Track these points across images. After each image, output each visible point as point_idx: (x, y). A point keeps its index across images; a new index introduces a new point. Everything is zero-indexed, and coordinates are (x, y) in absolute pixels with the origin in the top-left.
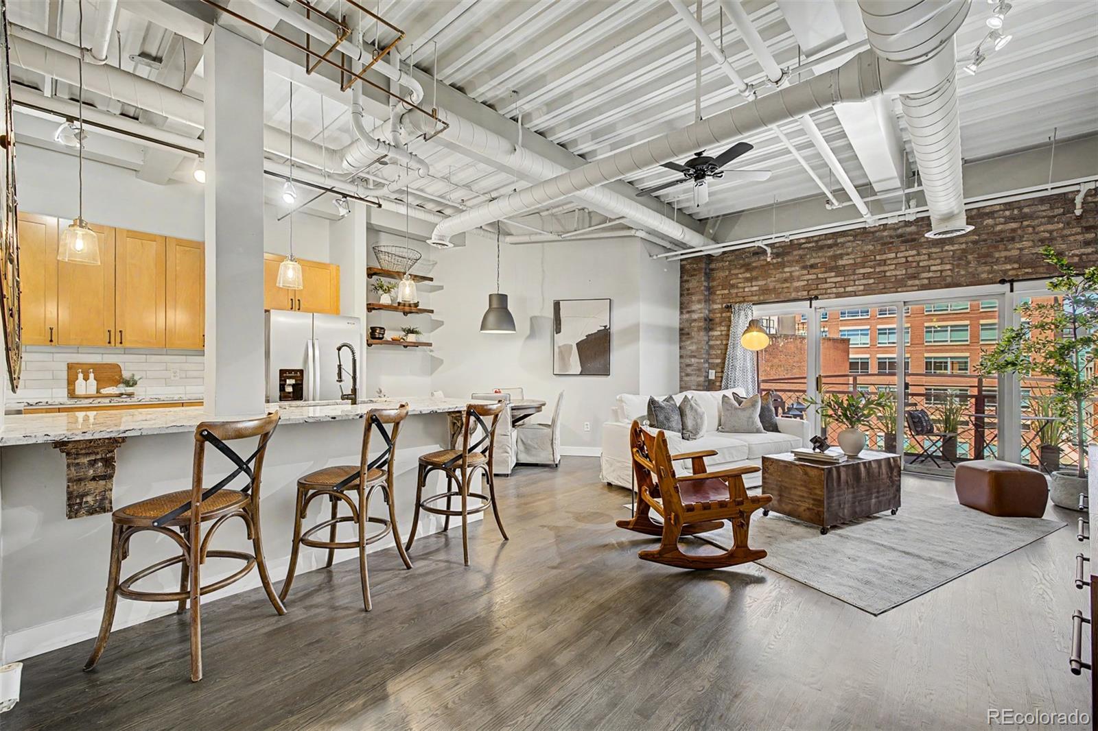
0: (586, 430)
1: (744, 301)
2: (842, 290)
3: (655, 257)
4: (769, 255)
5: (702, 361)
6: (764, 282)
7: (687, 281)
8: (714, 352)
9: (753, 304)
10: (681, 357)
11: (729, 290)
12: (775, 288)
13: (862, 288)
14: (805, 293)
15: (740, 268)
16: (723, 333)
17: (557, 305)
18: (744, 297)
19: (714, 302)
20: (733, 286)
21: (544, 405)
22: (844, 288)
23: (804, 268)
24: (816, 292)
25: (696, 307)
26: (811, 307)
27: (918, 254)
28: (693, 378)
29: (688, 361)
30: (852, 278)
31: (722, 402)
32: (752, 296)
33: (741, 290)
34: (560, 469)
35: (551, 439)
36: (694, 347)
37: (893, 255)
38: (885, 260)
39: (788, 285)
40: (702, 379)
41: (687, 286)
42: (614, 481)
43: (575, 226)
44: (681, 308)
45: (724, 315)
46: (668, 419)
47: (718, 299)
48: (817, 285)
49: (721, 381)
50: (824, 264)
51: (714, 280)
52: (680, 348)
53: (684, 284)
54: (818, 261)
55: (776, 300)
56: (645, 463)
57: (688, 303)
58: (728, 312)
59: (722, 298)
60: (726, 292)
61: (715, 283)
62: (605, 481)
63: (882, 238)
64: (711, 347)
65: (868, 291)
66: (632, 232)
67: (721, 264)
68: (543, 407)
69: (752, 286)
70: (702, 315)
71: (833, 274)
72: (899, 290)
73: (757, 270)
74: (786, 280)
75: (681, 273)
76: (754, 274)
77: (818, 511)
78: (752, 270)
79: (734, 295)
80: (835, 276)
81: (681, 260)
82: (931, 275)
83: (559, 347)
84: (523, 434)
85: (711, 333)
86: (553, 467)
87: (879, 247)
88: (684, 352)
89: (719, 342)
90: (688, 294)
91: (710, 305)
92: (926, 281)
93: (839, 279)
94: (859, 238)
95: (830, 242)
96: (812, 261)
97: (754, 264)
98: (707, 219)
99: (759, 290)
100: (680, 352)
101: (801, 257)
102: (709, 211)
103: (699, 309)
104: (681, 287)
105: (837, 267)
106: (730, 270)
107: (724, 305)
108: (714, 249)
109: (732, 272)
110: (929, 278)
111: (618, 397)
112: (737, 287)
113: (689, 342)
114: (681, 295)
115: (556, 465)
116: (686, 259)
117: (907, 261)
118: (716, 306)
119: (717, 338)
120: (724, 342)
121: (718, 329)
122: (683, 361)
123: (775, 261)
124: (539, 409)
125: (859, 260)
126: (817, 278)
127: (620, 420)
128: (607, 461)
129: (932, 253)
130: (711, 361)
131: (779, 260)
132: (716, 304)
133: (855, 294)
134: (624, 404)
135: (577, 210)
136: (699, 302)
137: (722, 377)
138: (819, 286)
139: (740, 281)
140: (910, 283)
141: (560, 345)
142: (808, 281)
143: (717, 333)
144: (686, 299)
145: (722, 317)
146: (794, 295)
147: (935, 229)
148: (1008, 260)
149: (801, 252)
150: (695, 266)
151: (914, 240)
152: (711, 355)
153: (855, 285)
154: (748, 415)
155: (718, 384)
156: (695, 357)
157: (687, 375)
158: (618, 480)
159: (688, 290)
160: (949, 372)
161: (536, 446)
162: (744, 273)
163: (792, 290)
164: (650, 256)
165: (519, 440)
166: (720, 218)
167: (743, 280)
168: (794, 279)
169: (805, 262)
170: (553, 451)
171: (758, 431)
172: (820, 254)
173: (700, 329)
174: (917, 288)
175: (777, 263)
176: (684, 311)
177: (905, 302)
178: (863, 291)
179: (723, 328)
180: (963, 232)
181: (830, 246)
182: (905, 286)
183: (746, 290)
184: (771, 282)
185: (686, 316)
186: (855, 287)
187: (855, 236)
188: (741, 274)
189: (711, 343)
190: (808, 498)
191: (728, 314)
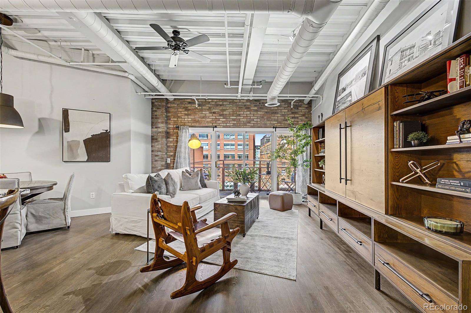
0: (91, 197)
1: (185, 125)
2: (225, 125)
3: (139, 94)
4: (197, 104)
5: (164, 153)
6: (194, 117)
7: (156, 111)
8: (170, 149)
9: (189, 127)
10: (152, 151)
11: (177, 119)
12: (198, 120)
13: (232, 124)
14: (211, 124)
15: (182, 109)
16: (175, 140)
17: (65, 113)
18: (184, 123)
19: (170, 124)
20: (179, 117)
21: (55, 184)
22: (226, 124)
23: (211, 113)
24: (215, 124)
25: (160, 125)
26: (213, 131)
27: (250, 114)
28: (159, 162)
29: (156, 154)
30: (229, 120)
31: (182, 175)
32: (188, 123)
33: (183, 119)
34: (71, 230)
35: (63, 208)
36: (160, 146)
37: (242, 113)
38: (240, 114)
39: (204, 120)
40: (164, 163)
41: (155, 114)
42: (121, 231)
43: (82, 60)
44: (152, 125)
45: (175, 131)
46: (159, 187)
47: (172, 122)
48: (216, 121)
49: (174, 164)
50: (218, 113)
51: (169, 112)
52: (152, 146)
53: (154, 112)
54: (216, 110)
55: (199, 126)
56: (161, 222)
57: (156, 123)
58: (177, 129)
59: (174, 122)
60: (176, 119)
61: (170, 114)
62: (114, 232)
63: (239, 105)
64: (168, 147)
65: (235, 126)
66: (126, 75)
67: (173, 105)
68: (54, 186)
69: (188, 118)
70: (164, 130)
71: (222, 117)
72: (244, 127)
73: (190, 111)
74: (203, 117)
75: (152, 106)
76: (189, 112)
77: (242, 227)
78: (188, 110)
79: (180, 121)
80: (223, 118)
81: (152, 99)
82: (254, 122)
83: (68, 142)
84: (34, 209)
85: (168, 140)
86: (65, 229)
87: (238, 108)
88: (154, 149)
89: (172, 144)
90: (156, 118)
91: (167, 125)
92: (252, 125)
93: (224, 120)
94: (231, 103)
95: (221, 103)
96: (214, 110)
97: (189, 108)
98: (166, 80)
99: (192, 120)
100: (152, 149)
101: (210, 108)
102: (168, 76)
103: (162, 127)
104: (152, 114)
105: (223, 114)
106: (178, 109)
107: (175, 126)
108: (170, 96)
109: (179, 110)
110: (254, 123)
111: (124, 176)
112: (181, 118)
113: (156, 144)
114: (152, 118)
115: (69, 227)
116: (155, 98)
117: (247, 116)
118: (170, 126)
119: (171, 142)
120: (175, 144)
121: (172, 138)
122: (153, 153)
123: (198, 108)
124: (50, 188)
125: (231, 113)
126: (216, 118)
127: (126, 191)
128: (116, 219)
129: (255, 114)
130: (168, 154)
131: (200, 108)
132: (171, 125)
133: (230, 127)
134: (128, 180)
135: (83, 49)
136: (162, 123)
137: (174, 162)
138: (217, 122)
139: (182, 115)
140: (248, 124)
141: (69, 140)
142: (212, 119)
143: (171, 140)
144: (155, 121)
145: (173, 131)
146: (207, 125)
147: (269, 102)
148: (275, 120)
149: (209, 105)
150: (160, 104)
151: (249, 108)
152: (168, 151)
153: (230, 123)
154: (195, 181)
155: (172, 165)
156: (160, 151)
157: (156, 161)
158: (125, 230)
159: (156, 116)
160: (230, 159)
161: (48, 216)
162: (184, 111)
163: (206, 122)
164: (136, 92)
165: (29, 215)
166: (173, 82)
167: (183, 115)
168: (206, 117)
169: (211, 110)
170: (65, 217)
171: (200, 189)
172: (217, 108)
173: (162, 137)
174: (250, 127)
175: (200, 109)
176: (154, 127)
177: (246, 132)
178: (233, 126)
179: (174, 137)
180: (276, 105)
181: (221, 105)
182: (246, 126)
183: (186, 119)
184: (197, 117)
185: (155, 130)
186: (230, 124)
187: (230, 103)
188: (183, 111)
189: (168, 144)
190: (237, 221)
191: (177, 131)
